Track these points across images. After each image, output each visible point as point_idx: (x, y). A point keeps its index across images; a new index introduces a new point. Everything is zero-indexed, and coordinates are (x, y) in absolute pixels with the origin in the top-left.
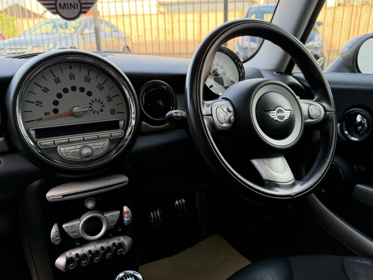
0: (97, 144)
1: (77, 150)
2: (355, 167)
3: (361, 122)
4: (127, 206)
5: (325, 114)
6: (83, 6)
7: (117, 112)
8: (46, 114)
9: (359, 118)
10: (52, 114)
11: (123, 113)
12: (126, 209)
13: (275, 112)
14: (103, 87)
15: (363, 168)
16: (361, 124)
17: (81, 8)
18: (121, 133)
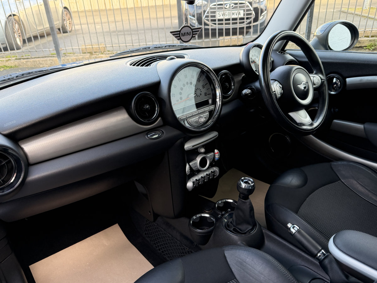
0: (205, 114)
1: (197, 120)
2: (332, 110)
3: (336, 82)
4: (217, 149)
5: (322, 81)
6: (194, 33)
7: (208, 94)
8: (177, 101)
9: (334, 80)
10: (180, 100)
11: (210, 94)
12: (216, 151)
13: (302, 85)
14: (200, 80)
15: (337, 110)
16: (336, 83)
17: (193, 34)
18: (213, 107)
